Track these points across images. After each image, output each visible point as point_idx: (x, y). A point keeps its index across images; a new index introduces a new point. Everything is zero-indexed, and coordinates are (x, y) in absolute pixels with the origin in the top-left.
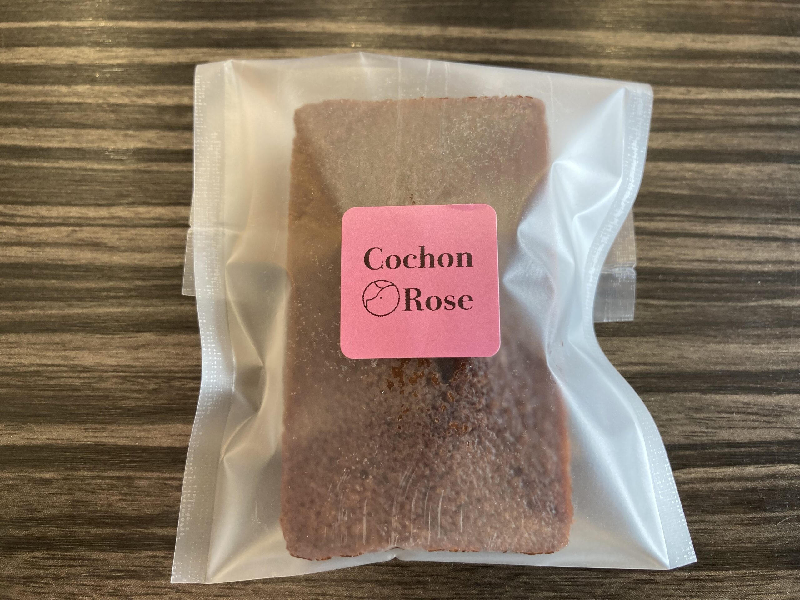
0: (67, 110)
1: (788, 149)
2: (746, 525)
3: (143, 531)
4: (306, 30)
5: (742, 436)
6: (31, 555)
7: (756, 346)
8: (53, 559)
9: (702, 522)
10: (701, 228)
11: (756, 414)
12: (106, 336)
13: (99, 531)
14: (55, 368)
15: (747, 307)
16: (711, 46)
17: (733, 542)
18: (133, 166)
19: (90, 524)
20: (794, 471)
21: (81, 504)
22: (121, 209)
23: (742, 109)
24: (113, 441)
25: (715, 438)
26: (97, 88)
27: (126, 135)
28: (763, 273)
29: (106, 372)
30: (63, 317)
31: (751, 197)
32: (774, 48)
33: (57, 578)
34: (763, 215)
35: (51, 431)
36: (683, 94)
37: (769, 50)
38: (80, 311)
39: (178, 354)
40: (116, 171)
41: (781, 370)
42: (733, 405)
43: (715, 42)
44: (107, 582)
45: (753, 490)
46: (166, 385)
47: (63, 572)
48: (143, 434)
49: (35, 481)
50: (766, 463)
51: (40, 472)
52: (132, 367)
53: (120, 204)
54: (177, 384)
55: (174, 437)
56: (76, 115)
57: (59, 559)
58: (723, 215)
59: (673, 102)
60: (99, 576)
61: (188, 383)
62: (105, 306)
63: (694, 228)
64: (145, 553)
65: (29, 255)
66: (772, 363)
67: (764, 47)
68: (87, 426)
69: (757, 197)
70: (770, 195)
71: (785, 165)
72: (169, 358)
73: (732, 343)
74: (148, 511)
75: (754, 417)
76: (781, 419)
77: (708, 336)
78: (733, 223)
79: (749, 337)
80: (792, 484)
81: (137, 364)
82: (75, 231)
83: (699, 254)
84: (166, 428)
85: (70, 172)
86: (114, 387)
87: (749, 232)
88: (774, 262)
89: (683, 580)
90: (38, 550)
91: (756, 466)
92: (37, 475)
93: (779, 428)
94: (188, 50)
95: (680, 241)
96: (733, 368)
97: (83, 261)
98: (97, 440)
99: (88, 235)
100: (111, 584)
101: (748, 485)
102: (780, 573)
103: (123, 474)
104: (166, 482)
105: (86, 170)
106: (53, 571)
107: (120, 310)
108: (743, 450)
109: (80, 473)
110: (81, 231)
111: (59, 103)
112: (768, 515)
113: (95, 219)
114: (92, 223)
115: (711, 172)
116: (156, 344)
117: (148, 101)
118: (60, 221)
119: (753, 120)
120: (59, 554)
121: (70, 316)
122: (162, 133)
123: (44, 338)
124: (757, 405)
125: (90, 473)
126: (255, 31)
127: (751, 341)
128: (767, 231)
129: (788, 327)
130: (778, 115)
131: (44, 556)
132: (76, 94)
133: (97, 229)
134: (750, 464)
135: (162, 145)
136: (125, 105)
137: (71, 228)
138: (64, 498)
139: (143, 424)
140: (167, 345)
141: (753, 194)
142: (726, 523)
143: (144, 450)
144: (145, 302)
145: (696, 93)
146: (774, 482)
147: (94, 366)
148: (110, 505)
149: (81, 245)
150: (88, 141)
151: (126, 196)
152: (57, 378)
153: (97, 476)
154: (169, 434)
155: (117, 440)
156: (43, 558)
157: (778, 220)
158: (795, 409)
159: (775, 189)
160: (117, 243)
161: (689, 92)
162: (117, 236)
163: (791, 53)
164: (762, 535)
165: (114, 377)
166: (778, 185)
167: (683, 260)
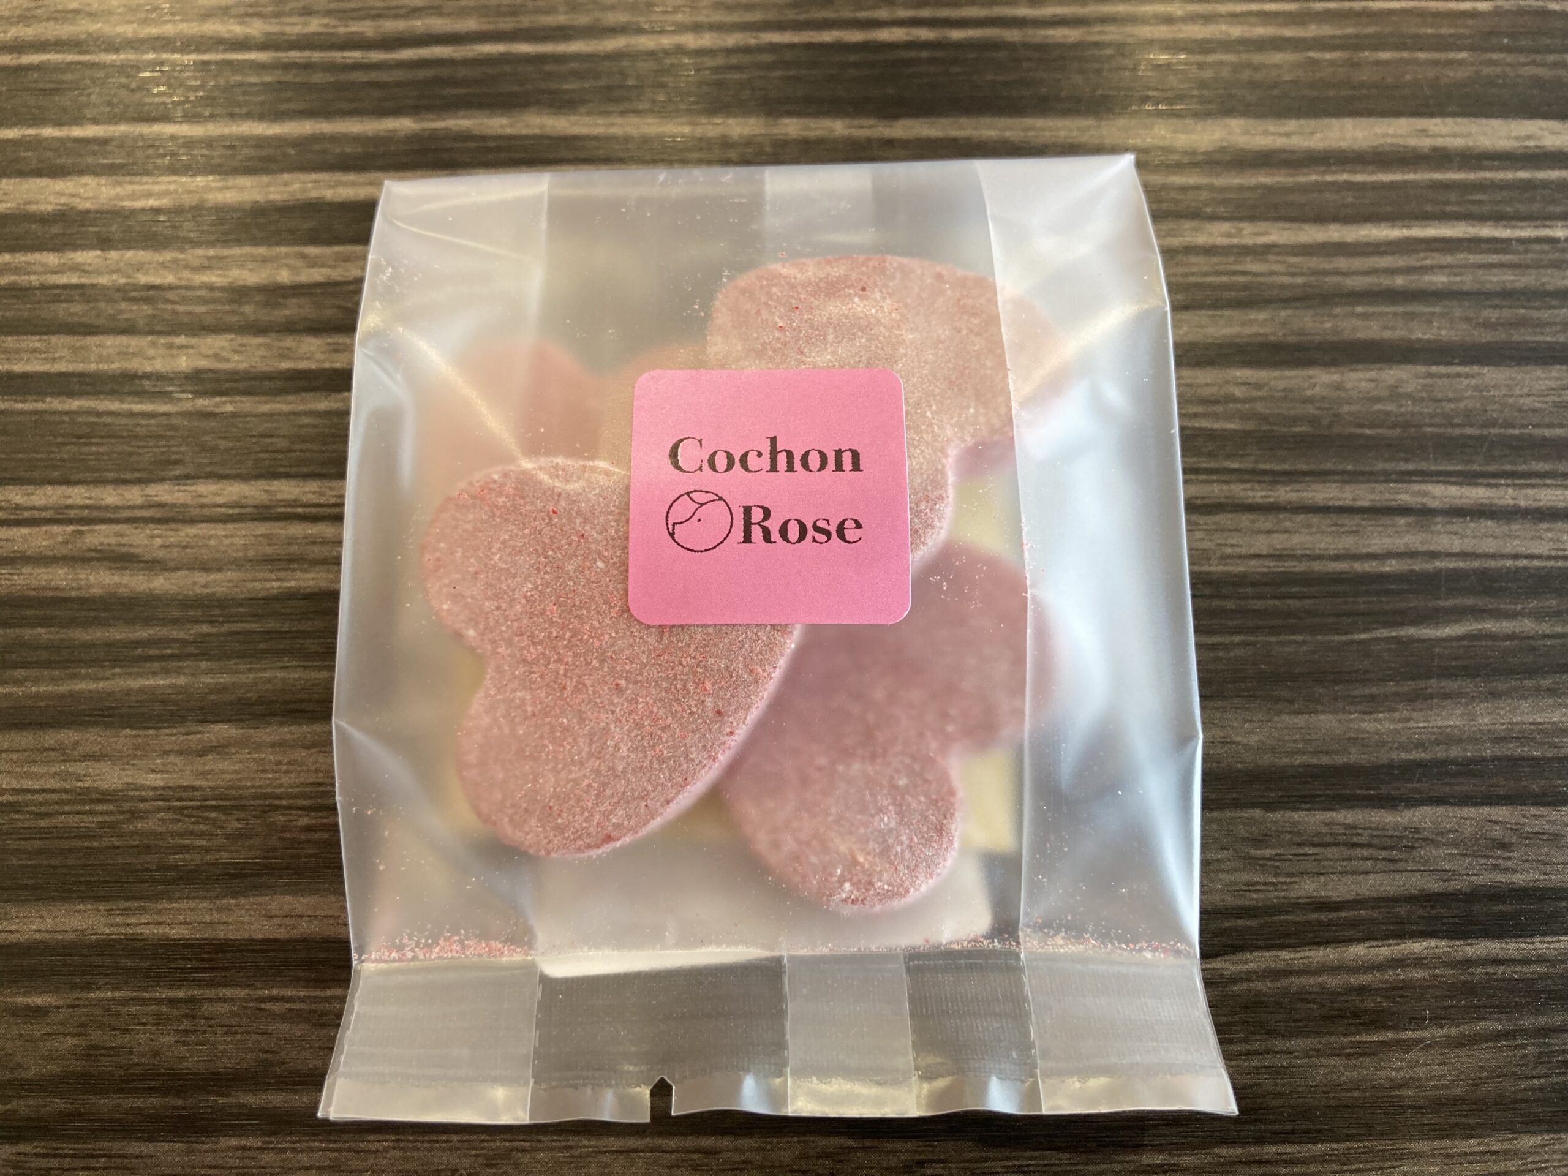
0: (57, 299)
1: (1427, 337)
2: (1349, 1056)
3: (221, 1101)
4: (509, 131)
5: (1341, 888)
6: (13, 1149)
7: (1366, 717)
8: (55, 1156)
9: (1268, 1052)
10: (1264, 493)
11: (1369, 846)
12: (141, 732)
13: (140, 1103)
14: (48, 796)
15: (1353, 642)
16: (1280, 142)
17: (1324, 1089)
18: (188, 406)
19: (121, 1090)
20: (1440, 951)
21: (102, 1052)
22: (166, 487)
23: (1342, 263)
24: (159, 931)
25: (1292, 895)
26: (113, 255)
27: (170, 346)
28: (1382, 577)
29: (144, 800)
30: (62, 696)
31: (1359, 431)
32: (1401, 142)
34: (1380, 466)
35: (42, 917)
36: (1229, 235)
37: (1392, 145)
38: (92, 686)
39: (279, 763)
41: (1414, 761)
42: (1325, 830)
43: (1287, 135)
45: (1362, 990)
46: (259, 821)
48: (216, 916)
49: (15, 1012)
50: (1387, 938)
51: (24, 995)
52: (194, 789)
53: (163, 480)
54: (280, 818)
55: (276, 921)
56: (78, 308)
57: (66, 1156)
58: (1304, 467)
59: (1209, 251)
61: (300, 816)
62: (140, 675)
63: (1250, 493)
64: (225, 1142)
66: (1397, 749)
67: (1382, 141)
68: (110, 905)
69: (1368, 432)
70: (1394, 426)
71: (1422, 369)
72: (263, 771)
73: (1324, 712)
74: (230, 1064)
75: (1365, 852)
76: (1415, 853)
77: (1278, 700)
78: (1325, 482)
79: (1351, 700)
80: (1437, 976)
81: (204, 783)
82: (81, 533)
83: (1262, 544)
84: (260, 904)
85: (66, 418)
86: (161, 828)
87: (1354, 500)
88: (1398, 555)
89: (1233, 1163)
90: (29, 1140)
91: (1367, 944)
92: (20, 1000)
93: (1412, 871)
94: (286, 177)
95: (1223, 519)
96: (1325, 760)
97: (96, 591)
98: (129, 930)
99: (106, 541)
101: (1354, 980)
102: (1414, 1146)
103: (181, 994)
104: (263, 1006)
105: (99, 414)
107: (168, 682)
108: (1344, 914)
109: (98, 994)
110: (89, 531)
111: (43, 287)
112: (1390, 1035)
113: (117, 508)
114: (108, 515)
115: (1281, 385)
116: (241, 743)
117: (213, 278)
118: (49, 514)
119: (1360, 283)
120: (67, 1148)
121: (71, 694)
122: (240, 340)
123: (26, 739)
124: (1370, 828)
125: (118, 994)
126: (413, 138)
127: (1359, 707)
128: (1387, 496)
129: (1429, 678)
130: (1408, 270)
131: (38, 1150)
132: (76, 268)
133: (119, 528)
134: (1359, 941)
135: (239, 363)
136: (171, 288)
137: (71, 528)
138: (70, 1041)
139: (217, 897)
140: (258, 747)
141: (1361, 426)
142: (1314, 1053)
143: (220, 947)
144: (214, 665)
145: (1251, 234)
146: (1402, 974)
147: (122, 791)
148: (156, 1054)
149: (90, 560)
150: (101, 359)
151: (177, 462)
152: (51, 815)
153: (132, 999)
154: (265, 916)
155: (167, 930)
156: (37, 1155)
157: (1410, 473)
158: (1442, 834)
159: (1402, 415)
160: (161, 554)
161: (1240, 230)
162: (159, 541)
163: (1435, 149)
164: (1382, 1074)
165: (159, 810)
166: (1409, 407)
167: (1229, 557)
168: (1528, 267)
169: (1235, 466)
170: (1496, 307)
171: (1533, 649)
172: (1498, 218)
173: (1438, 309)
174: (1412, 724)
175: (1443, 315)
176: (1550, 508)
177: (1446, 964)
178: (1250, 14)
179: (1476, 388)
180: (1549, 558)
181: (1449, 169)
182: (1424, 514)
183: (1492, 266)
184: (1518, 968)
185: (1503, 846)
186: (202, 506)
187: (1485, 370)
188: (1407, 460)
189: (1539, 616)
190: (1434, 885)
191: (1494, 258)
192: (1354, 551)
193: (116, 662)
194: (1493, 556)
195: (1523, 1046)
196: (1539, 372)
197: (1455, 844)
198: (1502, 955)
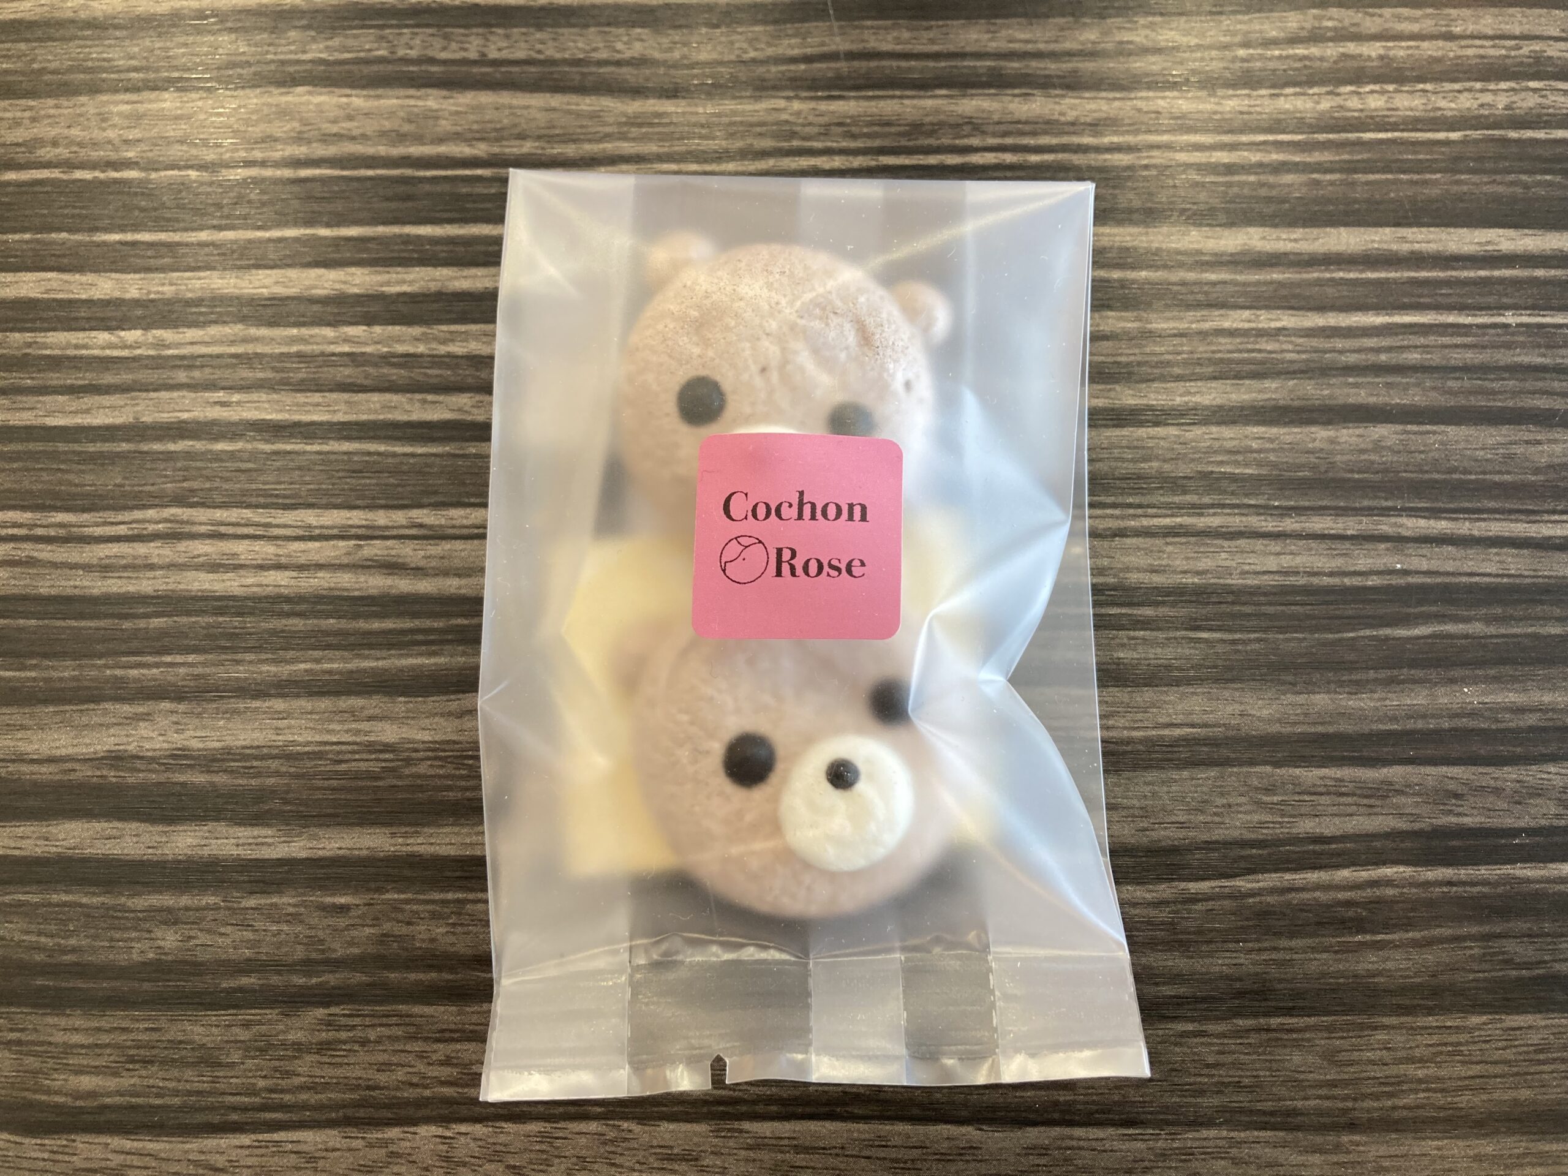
0: (334, 365)
1: (1404, 402)
2: (1336, 952)
5: (1332, 826)
6: (326, 1011)
7: (1352, 697)
8: (357, 1016)
9: (1275, 949)
10: (1274, 524)
11: (1354, 795)
12: (413, 699)
13: (421, 977)
14: (344, 748)
15: (1343, 639)
16: (1289, 247)
17: (1317, 976)
19: (407, 967)
20: (1407, 875)
21: (392, 939)
22: (425, 512)
23: (1339, 344)
24: (432, 850)
25: (1294, 831)
26: (377, 329)
27: (425, 401)
28: (1366, 590)
29: (416, 750)
30: (351, 672)
31: (1349, 475)
32: (1385, 246)
33: (364, 1042)
34: (1365, 503)
35: (343, 838)
36: (1249, 321)
37: (1378, 249)
38: (373, 664)
40: (413, 455)
41: (1389, 730)
42: (1319, 782)
43: (1296, 241)
44: (435, 1046)
45: (1349, 904)
47: (372, 1035)
49: (323, 908)
50: (1366, 864)
51: (333, 895)
52: (455, 742)
53: (420, 506)
56: (351, 371)
57: (367, 1016)
58: (1306, 504)
59: (1232, 333)
60: (426, 1039)
62: (411, 656)
63: (1264, 524)
65: (293, 582)
66: (1376, 721)
67: (1370, 246)
68: (394, 830)
69: (1356, 476)
70: (1377, 472)
71: (1399, 428)
73: (1319, 693)
75: (1349, 800)
76: (1388, 801)
77: (1284, 683)
78: (1322, 515)
79: (1341, 684)
80: (1404, 893)
82: (360, 546)
83: (1272, 564)
85: (345, 458)
86: (431, 772)
87: (1345, 529)
88: (1379, 573)
89: (1248, 1031)
90: (338, 1004)
91: (1351, 869)
92: (329, 900)
93: (1386, 814)
95: (1242, 542)
96: (1320, 729)
97: (373, 592)
98: (409, 848)
99: (380, 553)
100: (442, 1050)
101: (1342, 896)
102: (1386, 1020)
103: (450, 896)
105: (370, 454)
106: (358, 1033)
107: (432, 661)
108: (1334, 846)
109: (388, 896)
110: (368, 545)
111: (323, 355)
112: (1368, 937)
113: (387, 527)
114: (384, 533)
115: (1288, 439)
117: (455, 348)
118: (335, 532)
119: (1352, 359)
120: (367, 1009)
121: (359, 671)
123: (324, 704)
124: (1354, 781)
125: (402, 896)
127: (1347, 689)
128: (1371, 526)
129: (1401, 667)
130: (1389, 349)
131: (345, 1012)
132: (347, 340)
133: (389, 543)
134: (1344, 866)
136: (421, 356)
137: (353, 542)
138: (368, 930)
141: (1352, 471)
142: (1309, 950)
145: (1268, 320)
146: (1377, 891)
147: (398, 744)
148: (433, 940)
149: (369, 567)
150: (370, 411)
151: (432, 493)
152: (347, 761)
153: (413, 900)
155: (437, 848)
156: (344, 1015)
157: (1389, 509)
158: (1409, 786)
159: (1384, 463)
160: (422, 564)
161: (1258, 316)
162: (422, 553)
163: (1412, 252)
164: (1360, 967)
165: (428, 759)
166: (1388, 457)
167: (1247, 572)
168: (1484, 347)
169: (1252, 502)
170: (1457, 379)
171: (1485, 646)
172: (1462, 308)
173: (1412, 380)
174: (1388, 702)
175: (1418, 385)
176: (1497, 537)
177: (1411, 885)
178: (1265, 143)
179: (1442, 443)
180: (1497, 576)
181: (1423, 269)
182: (1399, 540)
183: (1456, 346)
184: (1468, 889)
185: (1457, 796)
186: (454, 527)
187: (1449, 429)
188: (1386, 499)
189: (1488, 620)
190: (1402, 825)
191: (1458, 340)
192: (1344, 569)
193: (390, 646)
194: (1453, 574)
195: (1471, 948)
196: (1492, 430)
197: (1419, 794)
198: (1455, 879)
